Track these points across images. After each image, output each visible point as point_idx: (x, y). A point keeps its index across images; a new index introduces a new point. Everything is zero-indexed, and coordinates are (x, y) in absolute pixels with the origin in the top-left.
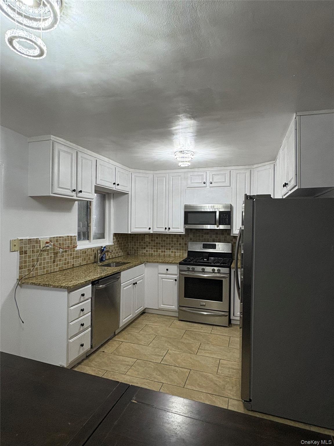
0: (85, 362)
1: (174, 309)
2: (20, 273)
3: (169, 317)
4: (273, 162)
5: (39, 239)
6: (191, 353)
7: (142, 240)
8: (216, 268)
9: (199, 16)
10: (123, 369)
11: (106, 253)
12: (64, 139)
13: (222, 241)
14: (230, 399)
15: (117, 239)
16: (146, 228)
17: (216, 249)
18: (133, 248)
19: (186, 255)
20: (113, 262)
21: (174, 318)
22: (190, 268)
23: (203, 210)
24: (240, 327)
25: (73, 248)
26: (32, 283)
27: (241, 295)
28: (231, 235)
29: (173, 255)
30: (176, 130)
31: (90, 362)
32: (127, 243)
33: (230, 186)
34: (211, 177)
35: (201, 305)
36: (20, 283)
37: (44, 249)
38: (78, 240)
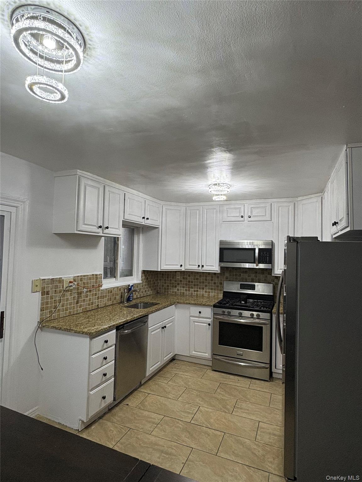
0: (107, 416)
1: (207, 357)
2: (41, 315)
3: (201, 366)
4: (320, 194)
5: (63, 279)
6: (226, 412)
7: (173, 278)
8: (255, 313)
9: (233, 50)
10: (148, 427)
11: (134, 293)
12: (90, 173)
13: (263, 282)
14: (270, 474)
15: (146, 276)
16: (178, 265)
17: (255, 290)
18: (163, 286)
19: (221, 296)
20: (140, 302)
21: (206, 367)
22: (225, 312)
23: (241, 246)
24: (283, 382)
25: (98, 287)
26: (53, 327)
27: (284, 349)
28: (273, 275)
29: (206, 294)
30: (210, 164)
31: (112, 416)
32: (157, 280)
33: (271, 221)
34: (250, 210)
35: (237, 354)
36: (40, 326)
37: (68, 289)
38: (104, 278)
